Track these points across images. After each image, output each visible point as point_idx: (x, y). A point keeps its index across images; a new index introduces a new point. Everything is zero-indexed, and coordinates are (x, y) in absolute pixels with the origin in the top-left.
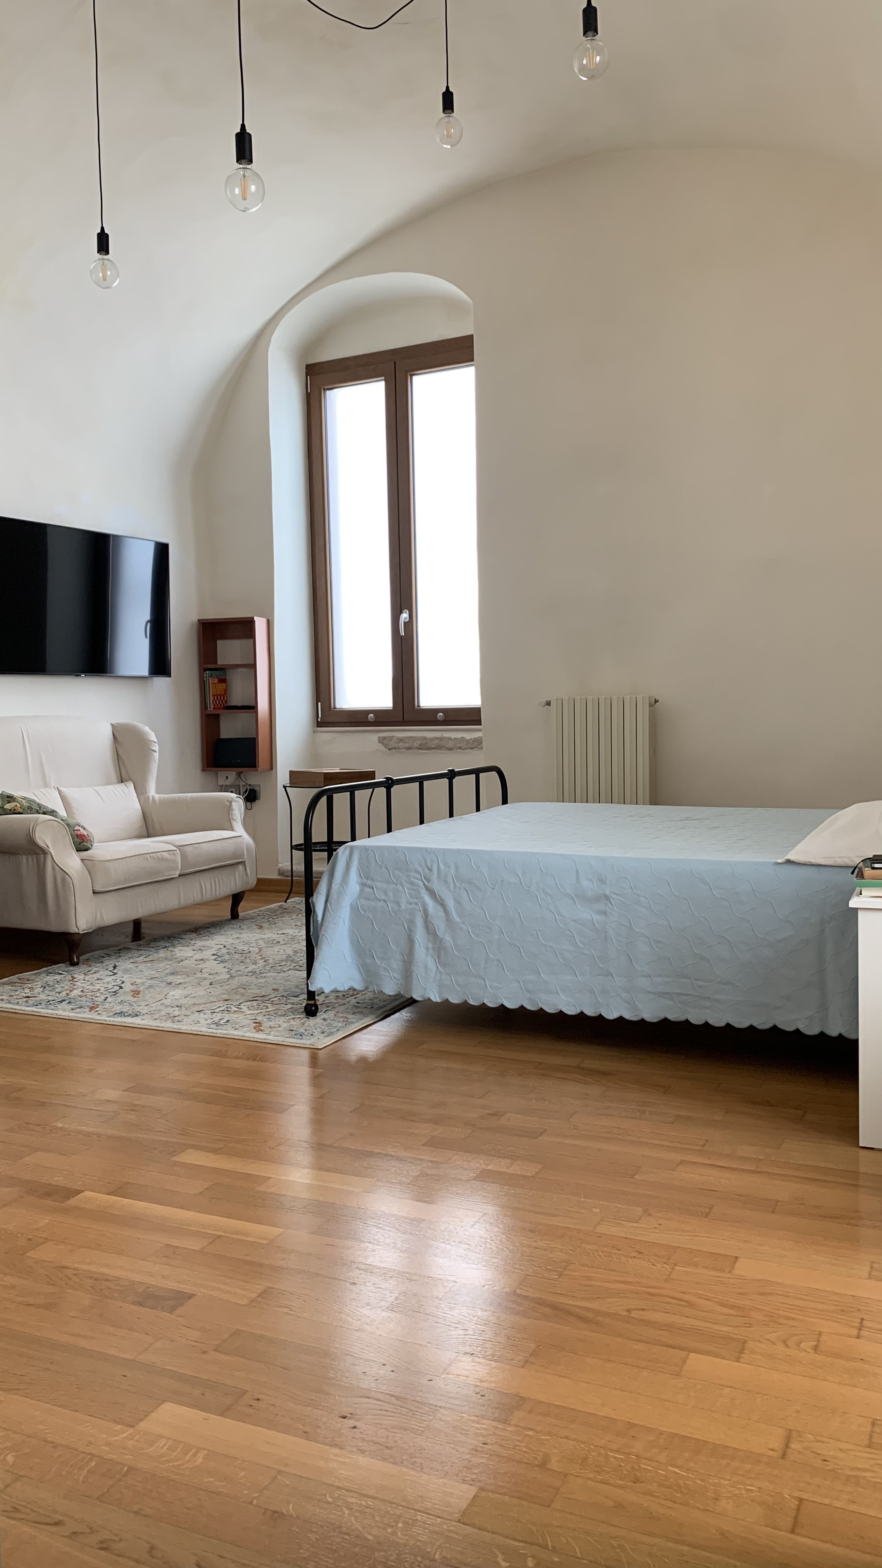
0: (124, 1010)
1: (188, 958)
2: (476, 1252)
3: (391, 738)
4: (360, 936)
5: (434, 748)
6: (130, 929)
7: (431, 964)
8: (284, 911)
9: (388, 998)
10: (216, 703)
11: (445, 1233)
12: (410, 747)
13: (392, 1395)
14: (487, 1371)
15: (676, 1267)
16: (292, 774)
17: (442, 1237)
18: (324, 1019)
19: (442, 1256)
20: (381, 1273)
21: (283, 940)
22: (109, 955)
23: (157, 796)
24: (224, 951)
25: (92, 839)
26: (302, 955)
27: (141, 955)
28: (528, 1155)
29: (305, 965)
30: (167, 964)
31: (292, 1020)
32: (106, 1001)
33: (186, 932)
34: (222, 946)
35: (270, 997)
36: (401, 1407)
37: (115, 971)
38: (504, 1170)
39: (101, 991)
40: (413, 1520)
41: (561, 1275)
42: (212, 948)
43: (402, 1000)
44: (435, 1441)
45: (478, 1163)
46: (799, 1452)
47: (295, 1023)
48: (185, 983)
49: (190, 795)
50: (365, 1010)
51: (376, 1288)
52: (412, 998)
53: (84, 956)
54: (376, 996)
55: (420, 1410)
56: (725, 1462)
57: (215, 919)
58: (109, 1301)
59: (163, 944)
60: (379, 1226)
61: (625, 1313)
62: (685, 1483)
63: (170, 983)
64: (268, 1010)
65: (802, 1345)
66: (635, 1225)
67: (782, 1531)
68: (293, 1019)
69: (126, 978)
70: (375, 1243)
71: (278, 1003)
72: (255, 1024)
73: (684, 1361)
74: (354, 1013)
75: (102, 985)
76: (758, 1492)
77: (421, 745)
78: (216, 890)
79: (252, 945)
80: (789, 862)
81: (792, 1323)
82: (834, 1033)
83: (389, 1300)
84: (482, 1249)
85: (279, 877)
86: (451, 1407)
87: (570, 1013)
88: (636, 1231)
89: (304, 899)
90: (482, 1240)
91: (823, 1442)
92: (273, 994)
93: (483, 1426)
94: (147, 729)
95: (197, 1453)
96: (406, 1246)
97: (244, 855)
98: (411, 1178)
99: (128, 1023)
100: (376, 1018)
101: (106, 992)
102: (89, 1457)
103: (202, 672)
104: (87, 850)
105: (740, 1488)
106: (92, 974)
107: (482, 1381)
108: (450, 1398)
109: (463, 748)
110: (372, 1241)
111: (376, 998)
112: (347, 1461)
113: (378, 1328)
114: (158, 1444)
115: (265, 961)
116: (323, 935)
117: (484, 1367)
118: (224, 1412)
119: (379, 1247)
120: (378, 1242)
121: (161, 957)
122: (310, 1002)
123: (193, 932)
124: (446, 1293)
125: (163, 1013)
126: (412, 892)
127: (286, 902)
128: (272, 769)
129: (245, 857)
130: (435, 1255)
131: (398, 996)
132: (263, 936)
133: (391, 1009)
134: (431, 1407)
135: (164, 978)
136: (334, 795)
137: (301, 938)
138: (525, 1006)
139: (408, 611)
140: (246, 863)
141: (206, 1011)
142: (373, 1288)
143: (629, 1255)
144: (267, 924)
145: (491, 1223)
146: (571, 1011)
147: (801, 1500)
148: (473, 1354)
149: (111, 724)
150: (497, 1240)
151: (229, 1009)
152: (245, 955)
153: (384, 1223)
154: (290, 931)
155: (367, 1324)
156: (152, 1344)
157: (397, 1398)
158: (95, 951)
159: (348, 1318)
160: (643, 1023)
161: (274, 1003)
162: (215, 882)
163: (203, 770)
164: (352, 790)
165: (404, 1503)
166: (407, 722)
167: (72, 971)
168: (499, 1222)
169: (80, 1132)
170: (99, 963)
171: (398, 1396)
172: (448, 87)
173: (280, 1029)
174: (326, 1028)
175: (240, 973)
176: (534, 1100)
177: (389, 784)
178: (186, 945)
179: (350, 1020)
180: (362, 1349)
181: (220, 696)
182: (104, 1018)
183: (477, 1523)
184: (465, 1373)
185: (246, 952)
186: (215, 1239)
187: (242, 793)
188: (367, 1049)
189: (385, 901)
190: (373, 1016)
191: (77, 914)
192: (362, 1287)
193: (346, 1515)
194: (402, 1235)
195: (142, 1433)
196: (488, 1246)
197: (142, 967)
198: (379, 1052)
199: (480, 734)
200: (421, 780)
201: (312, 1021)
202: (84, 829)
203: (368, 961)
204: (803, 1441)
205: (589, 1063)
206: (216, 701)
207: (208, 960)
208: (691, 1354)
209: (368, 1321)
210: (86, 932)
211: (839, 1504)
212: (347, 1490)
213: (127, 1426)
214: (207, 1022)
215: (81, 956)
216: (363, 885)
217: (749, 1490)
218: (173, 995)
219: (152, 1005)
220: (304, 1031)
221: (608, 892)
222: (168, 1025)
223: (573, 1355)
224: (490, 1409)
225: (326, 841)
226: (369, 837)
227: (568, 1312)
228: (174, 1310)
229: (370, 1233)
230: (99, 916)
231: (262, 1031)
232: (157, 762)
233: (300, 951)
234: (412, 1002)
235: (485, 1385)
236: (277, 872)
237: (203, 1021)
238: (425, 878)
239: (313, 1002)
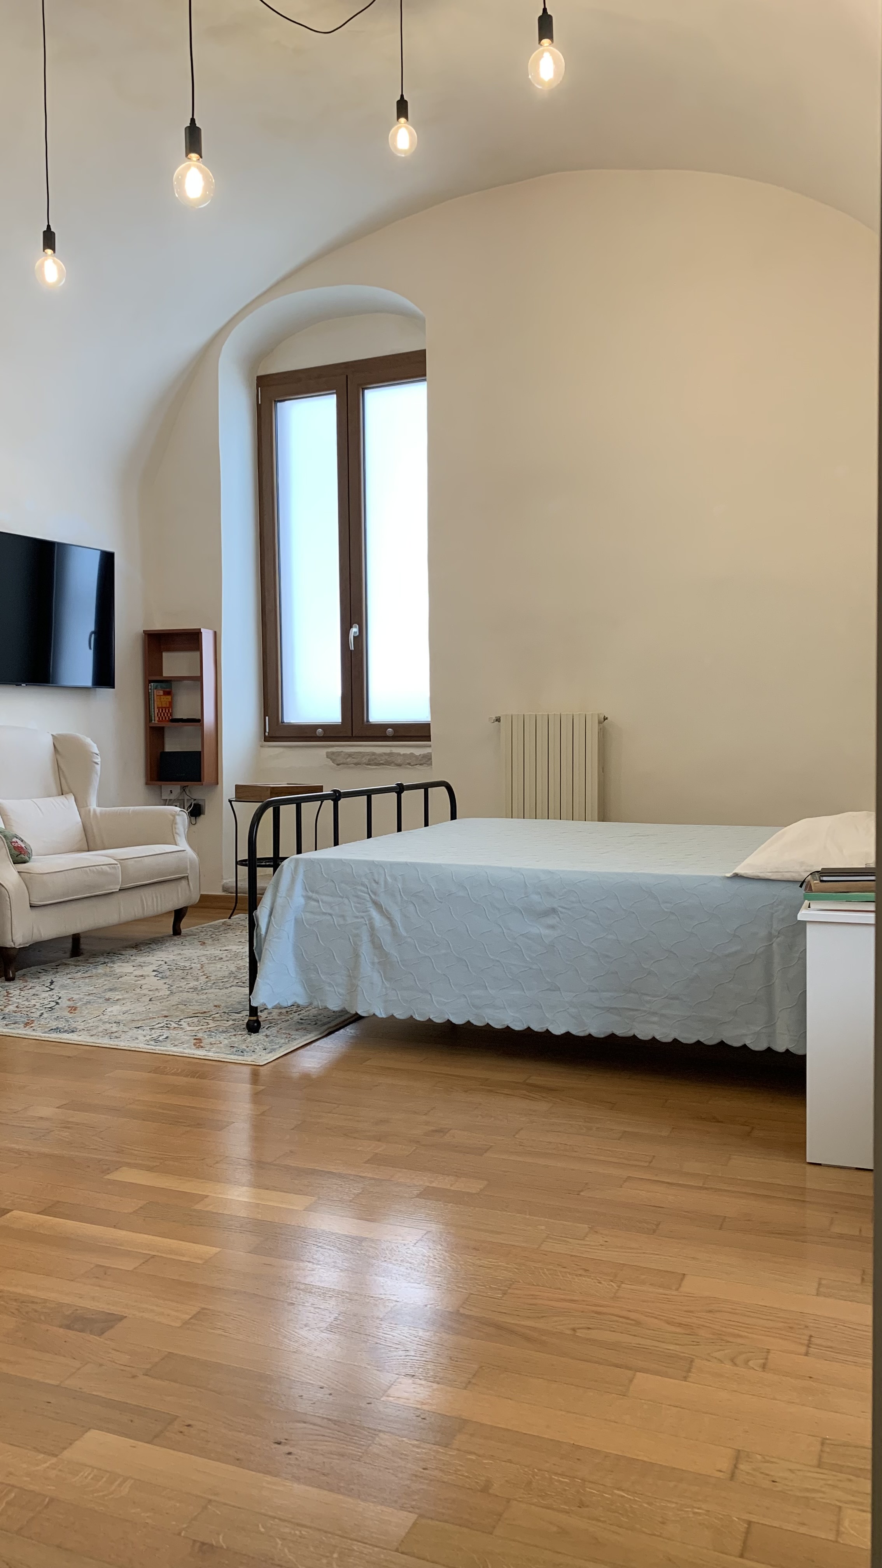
0: (60, 1026)
1: (127, 975)
2: (418, 1271)
3: (339, 754)
4: (305, 950)
5: (382, 764)
6: (69, 945)
7: (376, 977)
8: (228, 927)
9: (333, 1014)
10: (161, 715)
11: (387, 1252)
12: (360, 763)
13: (329, 1420)
14: (428, 1393)
15: (623, 1285)
16: (238, 787)
17: (384, 1256)
18: (267, 1036)
19: (383, 1275)
20: (320, 1293)
21: (226, 956)
22: (46, 971)
23: (98, 810)
24: (165, 967)
25: (30, 852)
26: (245, 971)
27: (79, 971)
28: (472, 1172)
29: (248, 982)
30: (105, 980)
31: (234, 1037)
32: (42, 1017)
33: (126, 948)
34: (163, 963)
35: (211, 1013)
36: (339, 1432)
37: (52, 987)
38: (448, 1187)
39: (36, 1007)
40: (349, 1549)
41: (505, 1294)
42: (152, 964)
43: (348, 1016)
44: (373, 1467)
45: (424, 1180)
46: (748, 1473)
47: (236, 1040)
48: (124, 999)
49: (132, 808)
50: (309, 1027)
51: (315, 1308)
52: (357, 1014)
53: (19, 972)
54: (320, 1012)
55: (357, 1434)
56: (672, 1484)
57: (157, 935)
58: (35, 1324)
59: (102, 959)
60: (319, 1245)
61: (569, 1332)
62: (631, 1507)
63: (108, 999)
64: (209, 1026)
65: (751, 1363)
66: (580, 1242)
67: (730, 1555)
68: (235, 1035)
69: (63, 993)
70: (314, 1262)
71: (219, 1019)
72: (195, 1041)
73: (631, 1381)
74: (297, 1030)
75: (38, 1001)
76: (706, 1515)
77: (369, 760)
78: (157, 905)
79: (195, 961)
80: (736, 876)
81: (740, 1341)
82: (780, 1048)
83: (327, 1320)
84: (424, 1267)
85: (223, 894)
86: (392, 1431)
87: (517, 1029)
88: (582, 1249)
89: (247, 916)
90: (426, 1258)
91: (772, 1462)
92: (214, 1010)
93: (424, 1451)
94: (89, 740)
95: (124, 1481)
96: (346, 1265)
97: (187, 869)
98: (353, 1196)
99: (64, 1039)
100: (320, 1034)
101: (41, 1008)
102: (10, 1487)
103: (148, 683)
104: (25, 862)
105: (688, 1511)
106: (29, 989)
107: (423, 1404)
108: (389, 1421)
109: (412, 764)
110: (312, 1260)
111: (320, 1015)
112: (281, 1488)
113: (316, 1350)
114: (82, 1474)
115: (207, 978)
116: (266, 949)
117: (426, 1389)
118: (153, 1439)
119: (319, 1267)
120: (319, 1261)
121: (100, 974)
122: (252, 1018)
123: (133, 948)
124: (387, 1313)
125: (100, 1029)
126: (358, 905)
127: (230, 918)
128: (218, 784)
129: (188, 872)
130: (376, 1275)
131: (344, 1011)
132: (206, 953)
133: (336, 1026)
134: (370, 1431)
135: (102, 994)
136: (281, 807)
137: (244, 954)
138: (472, 1021)
139: (357, 626)
140: (189, 878)
141: (145, 1028)
142: (312, 1308)
143: (576, 1272)
144: (210, 940)
145: (434, 1241)
146: (518, 1027)
147: (750, 1523)
148: (414, 1376)
149: (52, 735)
150: (440, 1258)
151: (169, 1026)
152: (187, 971)
153: (324, 1242)
154: (234, 948)
155: (304, 1345)
156: (79, 1369)
157: (335, 1422)
158: (31, 966)
159: (285, 1340)
160: (589, 1039)
161: (215, 1019)
162: (157, 897)
163: (147, 784)
164: (298, 803)
165: (339, 1533)
166: (355, 737)
167: (8, 986)
168: (443, 1240)
169: (10, 1150)
170: (35, 978)
171: (335, 1421)
172: (402, 96)
173: (221, 1045)
174: (268, 1045)
175: (181, 989)
176: (480, 1117)
177: (336, 797)
178: (126, 961)
179: (293, 1037)
180: (299, 1371)
181: (165, 708)
182: (39, 1034)
183: (415, 1551)
184: (406, 1395)
185: (188, 968)
186: (149, 1259)
187: (186, 808)
188: (310, 1066)
189: (331, 915)
190: (318, 1033)
191: (13, 927)
192: (300, 1308)
193: (279, 1546)
194: (342, 1254)
195: (66, 1462)
196: (431, 1264)
197: (80, 982)
198: (322, 1068)
199: (428, 750)
200: (369, 794)
201: (254, 1036)
202: (22, 841)
203: (313, 976)
204: (751, 1462)
205: (536, 1079)
206: (161, 713)
207: (148, 976)
208: (638, 1373)
209: (306, 1342)
210: (22, 946)
211: (790, 1527)
212: (280, 1519)
213: (49, 1455)
214: (145, 1039)
215: (17, 971)
216: (308, 898)
217: (697, 1513)
218: (111, 1012)
219: (89, 1021)
220: (245, 1048)
221: (555, 906)
222: (106, 1042)
223: (517, 1375)
224: (431, 1432)
225: (272, 856)
226: (316, 850)
227: (512, 1332)
228: (103, 1333)
229: (310, 1253)
230: (35, 930)
231: (202, 1047)
232: (99, 774)
233: (243, 968)
234: (357, 1018)
235: (425, 1407)
236: (221, 888)
237: (141, 1038)
238: (371, 891)
239: (255, 1018)
